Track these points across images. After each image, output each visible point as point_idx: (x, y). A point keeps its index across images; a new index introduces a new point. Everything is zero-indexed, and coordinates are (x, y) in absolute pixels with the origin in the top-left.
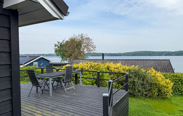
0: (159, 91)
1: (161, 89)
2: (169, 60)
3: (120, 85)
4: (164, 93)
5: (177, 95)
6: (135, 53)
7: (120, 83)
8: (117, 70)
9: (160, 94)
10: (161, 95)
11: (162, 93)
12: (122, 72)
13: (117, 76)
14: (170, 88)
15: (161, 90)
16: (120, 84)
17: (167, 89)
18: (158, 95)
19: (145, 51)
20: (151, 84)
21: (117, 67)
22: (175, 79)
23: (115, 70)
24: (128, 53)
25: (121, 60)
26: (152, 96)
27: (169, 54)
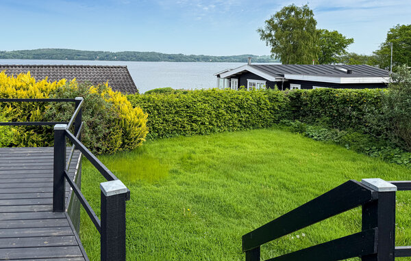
0: (126, 134)
1: (130, 131)
2: (126, 67)
3: (32, 134)
4: (135, 139)
5: (150, 138)
6: (39, 52)
7: (34, 128)
8: (23, 94)
9: (126, 141)
10: (128, 145)
11: (131, 140)
12: (40, 96)
13: (25, 110)
14: (144, 125)
15: (129, 133)
16: (32, 132)
17: (140, 129)
18: (122, 146)
19: (61, 50)
20: (109, 120)
21: (24, 84)
22: (146, 105)
23: (19, 92)
24: (22, 52)
25: (19, 67)
26: (111, 149)
27: (107, 56)
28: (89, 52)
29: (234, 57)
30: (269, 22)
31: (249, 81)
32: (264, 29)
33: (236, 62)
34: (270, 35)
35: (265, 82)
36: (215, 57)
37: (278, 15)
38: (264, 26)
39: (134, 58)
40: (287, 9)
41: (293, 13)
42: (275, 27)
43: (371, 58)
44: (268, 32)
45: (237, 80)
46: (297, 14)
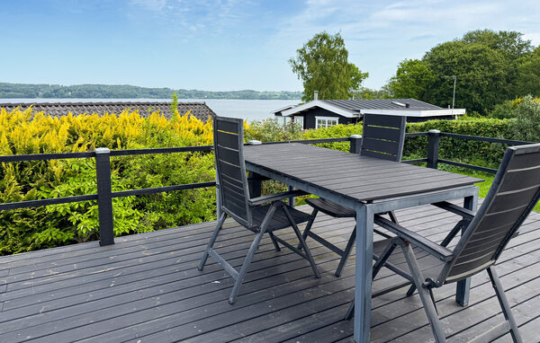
27: (55, 91)
28: (24, 85)
29: (233, 92)
30: (301, 52)
31: (317, 118)
32: (296, 60)
33: (236, 98)
34: (301, 68)
35: (337, 119)
36: (211, 93)
37: (310, 44)
38: (296, 56)
39: (100, 94)
40: (319, 36)
41: (325, 42)
42: (307, 58)
43: (381, 93)
44: (300, 63)
45: (302, 118)
46: (329, 42)
